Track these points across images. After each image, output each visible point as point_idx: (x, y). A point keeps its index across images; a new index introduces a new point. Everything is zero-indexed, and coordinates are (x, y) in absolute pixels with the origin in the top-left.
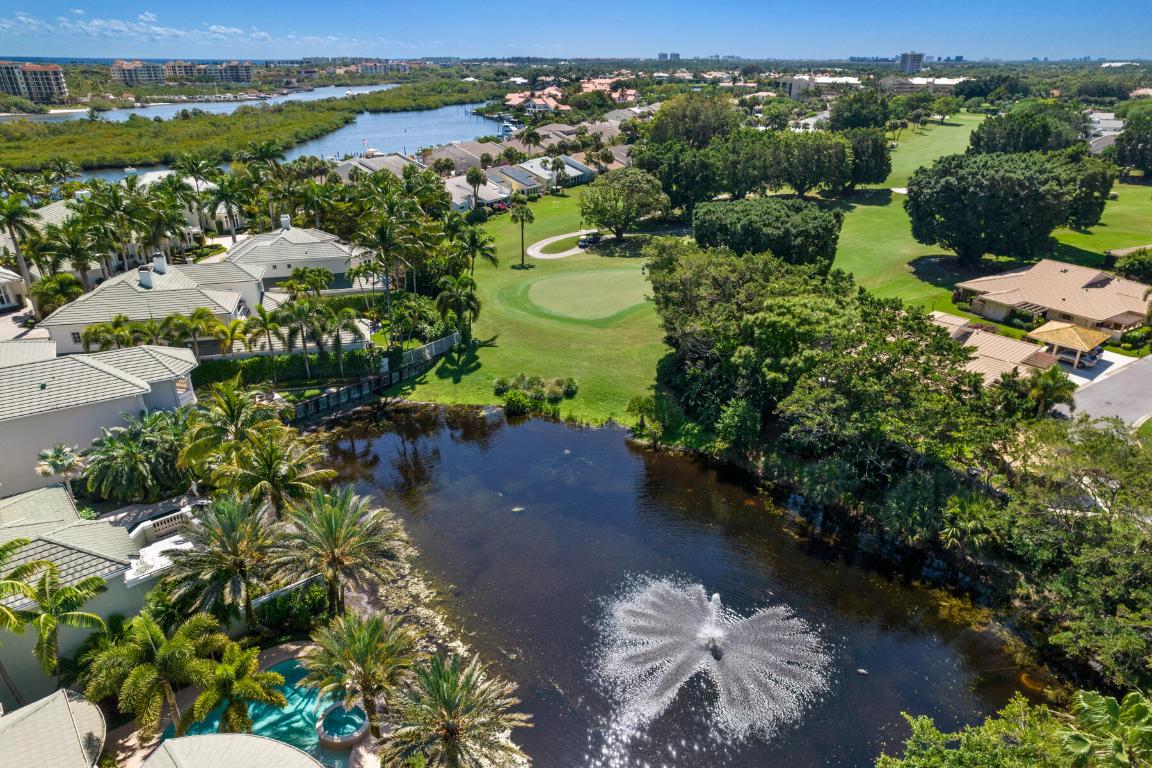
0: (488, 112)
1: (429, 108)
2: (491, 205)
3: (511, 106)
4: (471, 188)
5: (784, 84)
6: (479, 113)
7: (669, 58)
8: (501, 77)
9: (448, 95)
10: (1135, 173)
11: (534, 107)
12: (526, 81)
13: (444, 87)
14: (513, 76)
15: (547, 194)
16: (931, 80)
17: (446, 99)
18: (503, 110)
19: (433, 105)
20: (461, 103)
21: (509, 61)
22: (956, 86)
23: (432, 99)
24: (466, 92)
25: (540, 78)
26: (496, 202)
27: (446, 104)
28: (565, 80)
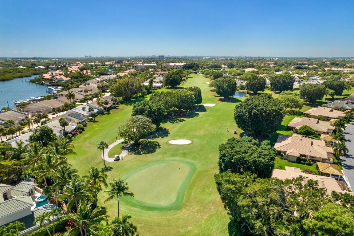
0: (36, 81)
1: (8, 80)
2: (71, 133)
3: (46, 79)
4: (62, 127)
5: (136, 66)
6: (32, 81)
7: (88, 57)
8: (34, 66)
9: (14, 74)
10: (252, 92)
11: (57, 79)
12: (45, 67)
13: (12, 71)
14: (38, 65)
15: (88, 122)
16: (175, 64)
17: (14, 76)
18: (43, 81)
19: (9, 79)
20: (21, 77)
21: (33, 59)
22: (183, 66)
23: (7, 76)
24: (22, 72)
25: (50, 66)
26: (72, 131)
27: (15, 78)
28: (60, 67)
